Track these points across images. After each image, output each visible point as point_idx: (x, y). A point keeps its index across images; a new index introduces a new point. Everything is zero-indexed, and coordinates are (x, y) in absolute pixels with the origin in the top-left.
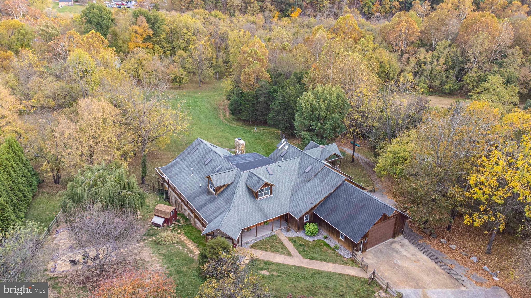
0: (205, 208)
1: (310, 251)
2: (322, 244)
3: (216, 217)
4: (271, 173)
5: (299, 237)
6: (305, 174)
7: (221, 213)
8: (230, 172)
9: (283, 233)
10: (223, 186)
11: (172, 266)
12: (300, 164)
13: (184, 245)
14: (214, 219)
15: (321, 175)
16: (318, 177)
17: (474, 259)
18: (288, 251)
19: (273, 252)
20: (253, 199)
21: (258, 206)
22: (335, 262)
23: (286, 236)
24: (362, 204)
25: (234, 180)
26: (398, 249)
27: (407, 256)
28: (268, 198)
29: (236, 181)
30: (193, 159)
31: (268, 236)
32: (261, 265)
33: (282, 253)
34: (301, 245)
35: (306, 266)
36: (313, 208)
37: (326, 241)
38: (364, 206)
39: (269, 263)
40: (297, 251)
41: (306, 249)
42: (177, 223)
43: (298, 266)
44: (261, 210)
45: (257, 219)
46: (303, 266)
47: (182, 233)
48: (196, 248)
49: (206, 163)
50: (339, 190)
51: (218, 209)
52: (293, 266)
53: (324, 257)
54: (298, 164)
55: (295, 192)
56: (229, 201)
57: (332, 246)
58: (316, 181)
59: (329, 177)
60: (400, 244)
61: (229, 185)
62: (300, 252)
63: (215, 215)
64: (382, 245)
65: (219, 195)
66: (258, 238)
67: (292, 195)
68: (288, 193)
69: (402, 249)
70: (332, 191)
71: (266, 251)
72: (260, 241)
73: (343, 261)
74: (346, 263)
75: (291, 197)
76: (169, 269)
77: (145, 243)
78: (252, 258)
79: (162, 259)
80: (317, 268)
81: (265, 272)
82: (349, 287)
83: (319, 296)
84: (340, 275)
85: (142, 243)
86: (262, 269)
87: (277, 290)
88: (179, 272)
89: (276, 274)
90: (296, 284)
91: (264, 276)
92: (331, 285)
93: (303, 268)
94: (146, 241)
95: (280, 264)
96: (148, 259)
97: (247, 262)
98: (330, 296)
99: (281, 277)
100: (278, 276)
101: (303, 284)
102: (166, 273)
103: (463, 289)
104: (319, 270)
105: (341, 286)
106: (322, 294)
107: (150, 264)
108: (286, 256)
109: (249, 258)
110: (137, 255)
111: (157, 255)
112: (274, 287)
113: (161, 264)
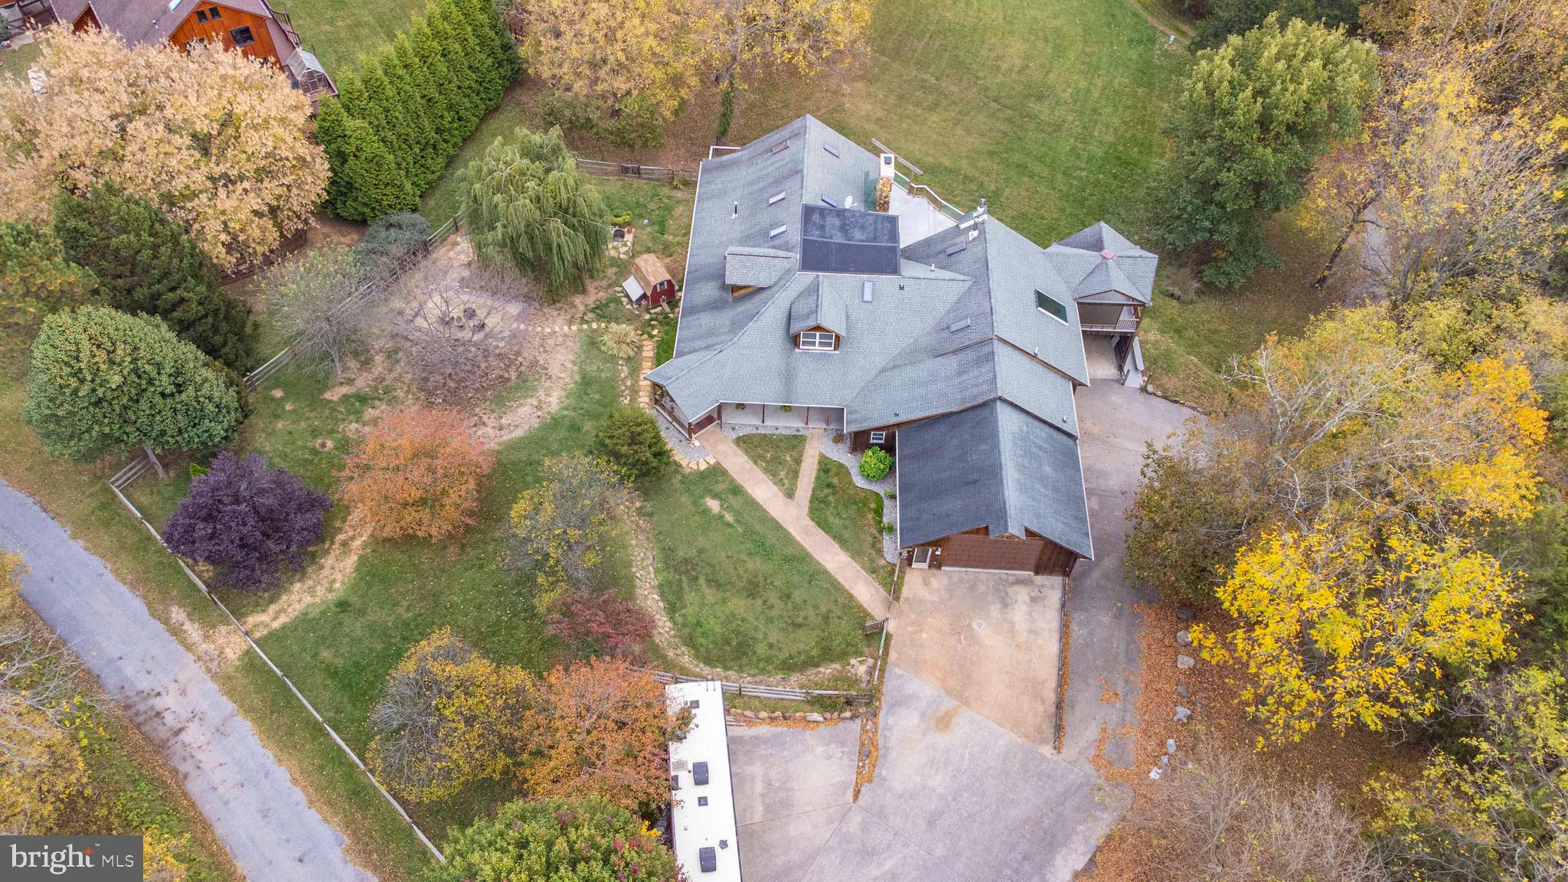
0: (696, 317)
1: (835, 508)
2: (873, 506)
3: (694, 351)
4: (868, 297)
5: (842, 466)
6: (945, 334)
7: (707, 347)
8: (777, 260)
9: (824, 440)
10: (749, 287)
11: (575, 409)
12: (959, 301)
13: (636, 371)
14: (690, 353)
15: (970, 355)
16: (962, 356)
17: (1182, 712)
18: (795, 485)
19: (766, 471)
20: (788, 346)
21: (788, 364)
22: (856, 554)
23: (823, 451)
24: (975, 476)
25: (776, 284)
26: (1016, 601)
27: (1017, 627)
28: (824, 355)
29: (776, 288)
30: (765, 172)
31: (788, 432)
32: (721, 488)
33: (779, 483)
34: (829, 485)
35: (794, 534)
36: (898, 425)
37: (887, 503)
38: (975, 482)
39: (737, 490)
40: (810, 493)
41: (831, 498)
42: (668, 309)
43: (781, 526)
44: (789, 377)
45: (767, 393)
46: (791, 530)
47: (656, 339)
49: (772, 201)
50: (971, 414)
51: (711, 332)
52: (773, 520)
53: (847, 535)
54: (953, 298)
55: (895, 367)
56: (737, 326)
57: (885, 520)
58: (951, 364)
59: (976, 372)
60: (1035, 594)
61: (761, 289)
62: (814, 498)
63: (699, 344)
64: (995, 574)
65: (737, 300)
66: (765, 427)
67: (883, 370)
68: (879, 362)
69: (1025, 608)
70: (955, 409)
71: (755, 462)
72: (765, 435)
73: (872, 561)
74: (873, 571)
75: (877, 375)
76: (566, 413)
77: (580, 330)
78: (718, 463)
79: (576, 383)
80: (810, 550)
81: (713, 505)
82: (826, 618)
83: (759, 602)
84: (835, 586)
85: (574, 328)
86: (715, 496)
87: (701, 551)
88: (574, 428)
89: (729, 518)
90: (743, 557)
91: (706, 512)
92: (798, 595)
93: (787, 534)
94: (585, 326)
95: (753, 504)
96: (555, 370)
97: (703, 466)
98: (774, 613)
99: (731, 530)
100: (729, 525)
101: (755, 564)
102: (553, 419)
103: (1047, 750)
104: (809, 555)
105: (815, 607)
106: (765, 602)
107: (548, 384)
108: (780, 494)
109: (712, 461)
110: (545, 351)
111: (576, 368)
112: (701, 542)
113: (563, 393)
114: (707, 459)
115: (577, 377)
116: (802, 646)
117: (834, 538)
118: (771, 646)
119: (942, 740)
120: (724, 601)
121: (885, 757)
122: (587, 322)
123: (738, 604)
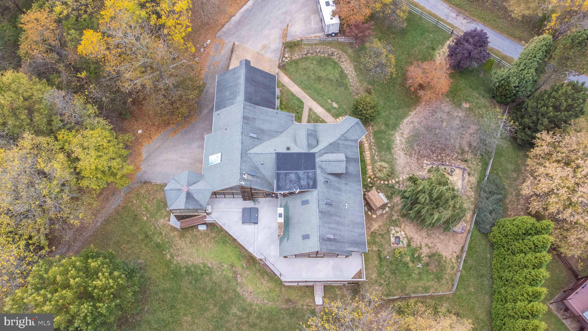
1: (295, 105)
2: (283, 106)
3: (352, 140)
13: (372, 158)
18: (309, 113)
22: (288, 91)
24: (253, 83)
32: (333, 111)
33: (314, 113)
34: (298, 113)
39: (328, 110)
40: (304, 110)
41: (297, 108)
43: (312, 98)
46: (309, 98)
47: (368, 176)
48: (365, 150)
52: (315, 100)
53: (291, 97)
55: (277, 132)
57: (279, 101)
58: (257, 125)
59: (249, 115)
67: (281, 133)
68: (283, 135)
73: (283, 89)
74: (283, 85)
75: (284, 131)
76: (392, 132)
77: (399, 178)
78: (336, 119)
79: (393, 148)
80: (303, 92)
81: (335, 105)
82: (297, 72)
83: (317, 75)
84: (294, 81)
85: (401, 178)
86: (335, 108)
87: (337, 89)
88: (387, 125)
89: (329, 101)
90: (323, 89)
91: (337, 103)
92: (305, 78)
93: (310, 96)
94: (397, 180)
95: (322, 106)
96: (402, 154)
97: (340, 118)
98: (312, 72)
99: (328, 97)
100: (329, 98)
101: (319, 86)
102: (396, 129)
103: (237, 43)
104: (302, 89)
105: (300, 74)
106: (315, 75)
107: (403, 146)
108: (314, 109)
109: (338, 119)
110: (408, 163)
111: (395, 156)
112: (337, 92)
113: (396, 142)
114: (339, 120)
115: (393, 151)
116: (303, 64)
117: (295, 96)
118: (312, 63)
119: (265, 42)
120: (327, 75)
121: (280, 36)
122: (397, 182)
123: (323, 74)
